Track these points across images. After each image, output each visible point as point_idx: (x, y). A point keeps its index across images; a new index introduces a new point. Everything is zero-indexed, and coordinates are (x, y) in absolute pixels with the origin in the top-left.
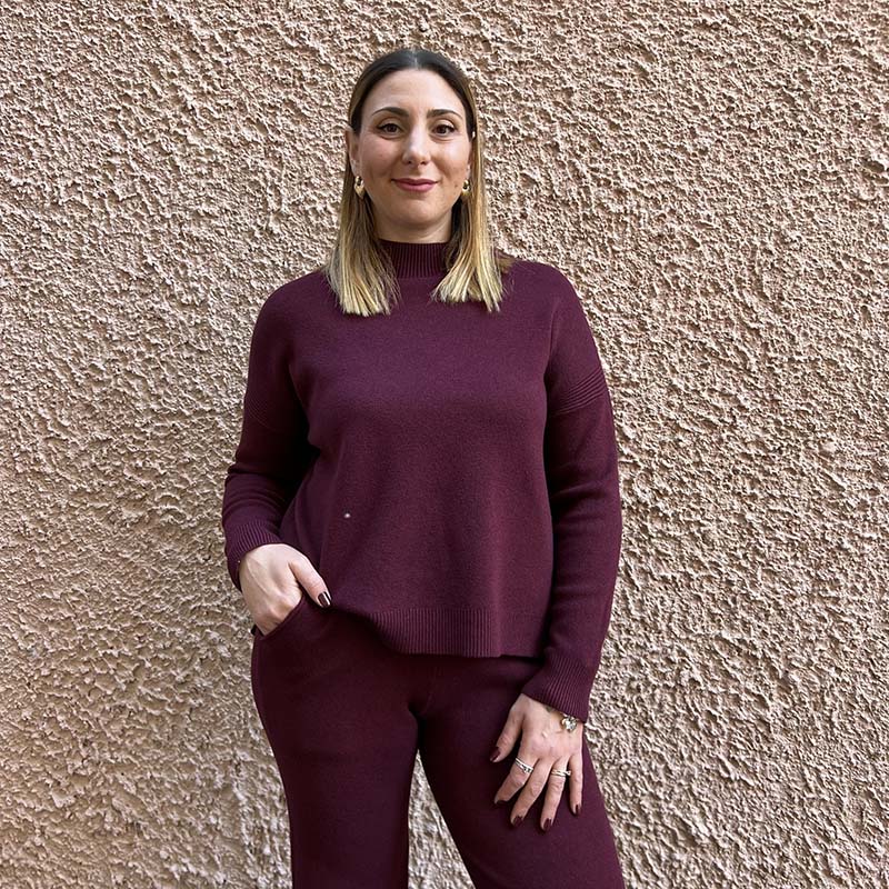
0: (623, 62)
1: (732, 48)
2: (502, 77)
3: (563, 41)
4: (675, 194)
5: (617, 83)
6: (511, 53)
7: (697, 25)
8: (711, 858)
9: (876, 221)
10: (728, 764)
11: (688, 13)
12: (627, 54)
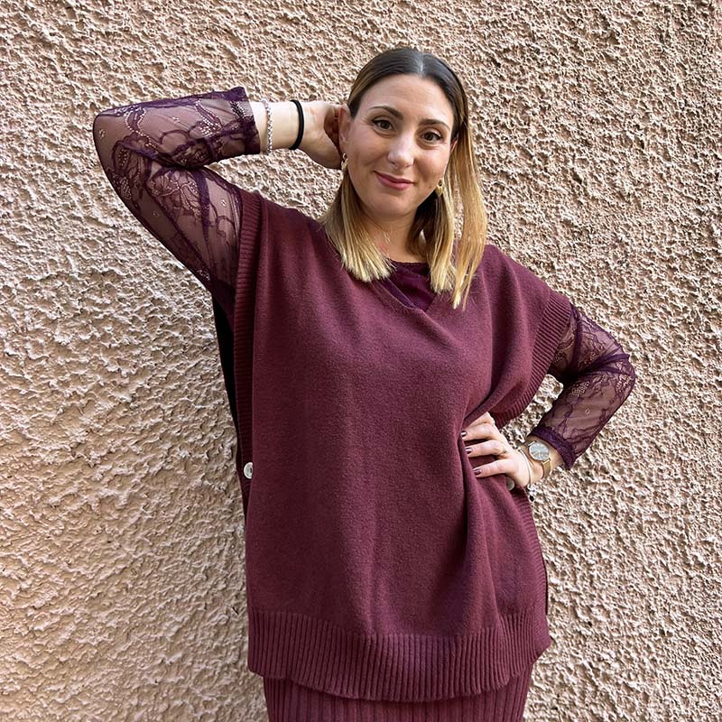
0: (211, 44)
1: (311, 42)
2: (89, 46)
3: (151, 16)
4: (266, 172)
5: (206, 63)
6: (98, 23)
7: (279, 17)
11: (271, 6)
12: (215, 37)
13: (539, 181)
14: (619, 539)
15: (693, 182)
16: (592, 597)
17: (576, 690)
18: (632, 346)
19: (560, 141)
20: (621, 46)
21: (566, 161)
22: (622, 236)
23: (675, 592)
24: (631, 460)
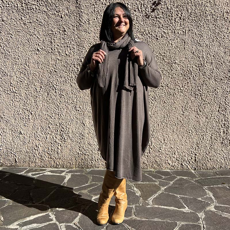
8: (24, 136)
10: (25, 124)
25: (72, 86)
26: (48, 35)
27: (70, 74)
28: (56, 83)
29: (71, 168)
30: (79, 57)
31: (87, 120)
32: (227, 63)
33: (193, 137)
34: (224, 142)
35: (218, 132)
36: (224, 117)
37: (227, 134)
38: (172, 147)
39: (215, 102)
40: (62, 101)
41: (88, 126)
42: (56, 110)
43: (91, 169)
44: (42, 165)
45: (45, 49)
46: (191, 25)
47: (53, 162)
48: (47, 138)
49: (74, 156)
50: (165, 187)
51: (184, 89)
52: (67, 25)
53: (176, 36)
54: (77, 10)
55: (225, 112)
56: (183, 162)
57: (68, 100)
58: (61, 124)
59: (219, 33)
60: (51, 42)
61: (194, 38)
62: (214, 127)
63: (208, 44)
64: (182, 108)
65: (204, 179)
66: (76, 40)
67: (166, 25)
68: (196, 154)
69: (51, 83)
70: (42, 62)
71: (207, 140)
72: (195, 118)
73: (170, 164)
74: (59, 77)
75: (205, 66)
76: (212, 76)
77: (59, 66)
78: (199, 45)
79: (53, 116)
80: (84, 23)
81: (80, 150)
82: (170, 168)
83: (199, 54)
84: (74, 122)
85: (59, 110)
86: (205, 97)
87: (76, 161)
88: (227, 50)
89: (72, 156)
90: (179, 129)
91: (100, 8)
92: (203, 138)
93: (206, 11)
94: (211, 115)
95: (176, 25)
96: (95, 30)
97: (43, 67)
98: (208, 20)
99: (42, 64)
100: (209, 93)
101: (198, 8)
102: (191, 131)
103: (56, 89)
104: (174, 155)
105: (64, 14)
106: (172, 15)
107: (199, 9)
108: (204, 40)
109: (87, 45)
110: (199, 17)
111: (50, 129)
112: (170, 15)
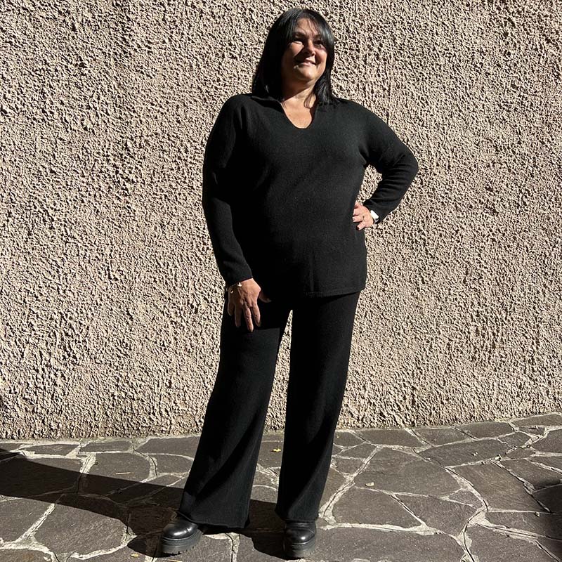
9: (6, 130)
13: (50, 122)
14: (79, 265)
15: (120, 124)
16: (67, 286)
17: (58, 321)
18: (89, 190)
19: (60, 107)
20: (89, 69)
21: (62, 115)
22: (86, 145)
23: (105, 288)
24: (86, 234)
25: (98, 211)
26: (33, 73)
27: (93, 179)
28: (55, 204)
29: (93, 436)
30: (121, 136)
31: (140, 305)
32: (482, 169)
33: (407, 345)
34: (477, 355)
35: (465, 333)
36: (477, 296)
37: (483, 337)
38: (359, 370)
39: (457, 261)
40: (68, 252)
41: (143, 322)
42: (50, 278)
43: (149, 438)
44: (7, 433)
45: (24, 109)
46: (402, 75)
47: (38, 423)
48: (22, 356)
49: (100, 403)
50: (355, 475)
51: (387, 227)
52: (87, 50)
53: (367, 98)
54: (117, 13)
55: (478, 285)
56: (384, 407)
57: (86, 250)
58: (64, 315)
59: (463, 98)
60: (42, 92)
61: (408, 105)
62: (455, 319)
63: (441, 123)
64: (380, 273)
65: (441, 447)
66: (113, 91)
67: (344, 70)
68: (415, 386)
69: (39, 202)
70: (13, 146)
71: (441, 352)
72: (412, 297)
73: (352, 415)
74: (64, 187)
75: (435, 175)
76: (450, 198)
77: (64, 157)
78: (421, 123)
79: (41, 295)
80: (135, 50)
81: (117, 386)
82: (353, 425)
83: (420, 144)
84: (104, 311)
85: (61, 278)
86: (435, 247)
87: (105, 416)
88: (481, 139)
89: (96, 404)
90: (374, 326)
91: (179, 15)
92: (431, 346)
93: (436, 44)
94: (447, 291)
95: (368, 73)
96: (165, 69)
97: (17, 159)
98: (440, 65)
99: (13, 149)
100: (443, 237)
101: (418, 36)
102: (402, 331)
103: (53, 220)
104: (362, 392)
105: (80, 20)
106: (357, 46)
107: (419, 39)
108: (432, 113)
109: (143, 106)
110: (419, 57)
111: (34, 330)
112: (354, 45)
